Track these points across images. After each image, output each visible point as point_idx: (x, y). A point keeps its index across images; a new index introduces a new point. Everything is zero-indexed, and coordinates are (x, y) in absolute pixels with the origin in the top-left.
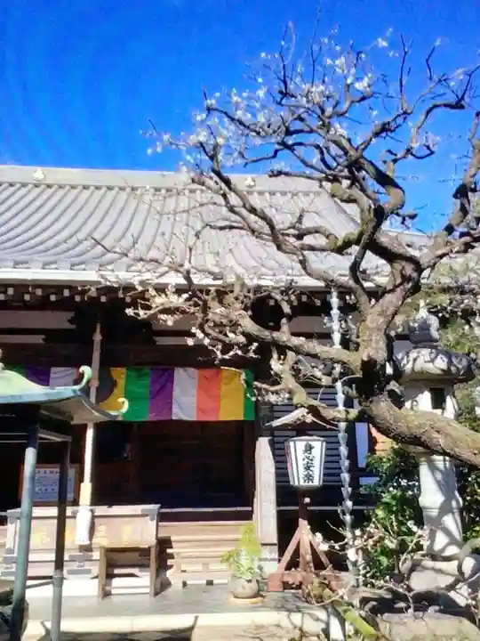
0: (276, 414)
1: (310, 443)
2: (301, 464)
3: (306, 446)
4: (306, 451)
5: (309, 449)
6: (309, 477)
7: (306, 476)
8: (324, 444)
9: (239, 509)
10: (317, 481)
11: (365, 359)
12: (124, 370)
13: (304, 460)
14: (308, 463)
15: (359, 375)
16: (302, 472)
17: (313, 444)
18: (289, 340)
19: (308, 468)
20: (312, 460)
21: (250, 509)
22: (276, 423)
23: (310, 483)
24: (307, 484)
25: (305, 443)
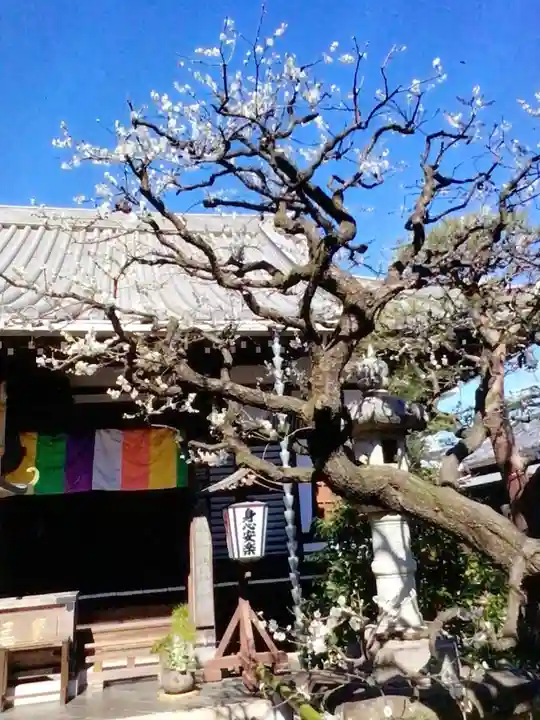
0: (212, 478)
1: (252, 509)
2: (241, 533)
3: (246, 513)
4: (246, 518)
5: (250, 515)
6: (250, 548)
7: (247, 547)
8: (267, 509)
9: (170, 589)
10: (258, 553)
11: (319, 407)
12: (35, 435)
13: (244, 528)
14: (249, 532)
15: (311, 426)
16: (243, 543)
17: (254, 509)
18: (232, 388)
19: (248, 538)
20: (253, 528)
21: (183, 588)
22: (212, 488)
23: (252, 555)
24: (247, 556)
25: (246, 509)
